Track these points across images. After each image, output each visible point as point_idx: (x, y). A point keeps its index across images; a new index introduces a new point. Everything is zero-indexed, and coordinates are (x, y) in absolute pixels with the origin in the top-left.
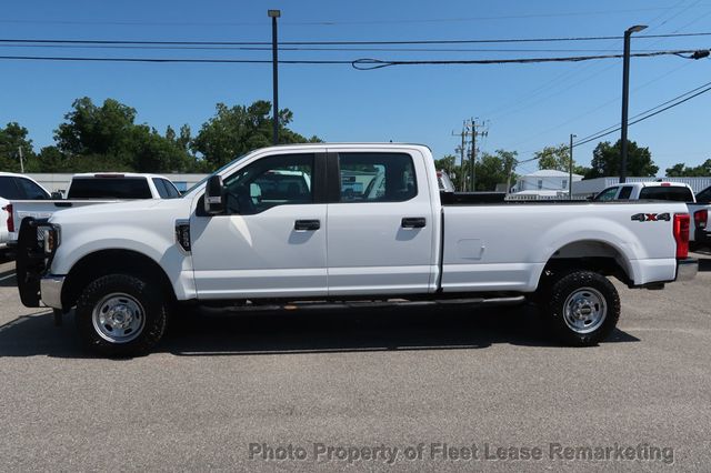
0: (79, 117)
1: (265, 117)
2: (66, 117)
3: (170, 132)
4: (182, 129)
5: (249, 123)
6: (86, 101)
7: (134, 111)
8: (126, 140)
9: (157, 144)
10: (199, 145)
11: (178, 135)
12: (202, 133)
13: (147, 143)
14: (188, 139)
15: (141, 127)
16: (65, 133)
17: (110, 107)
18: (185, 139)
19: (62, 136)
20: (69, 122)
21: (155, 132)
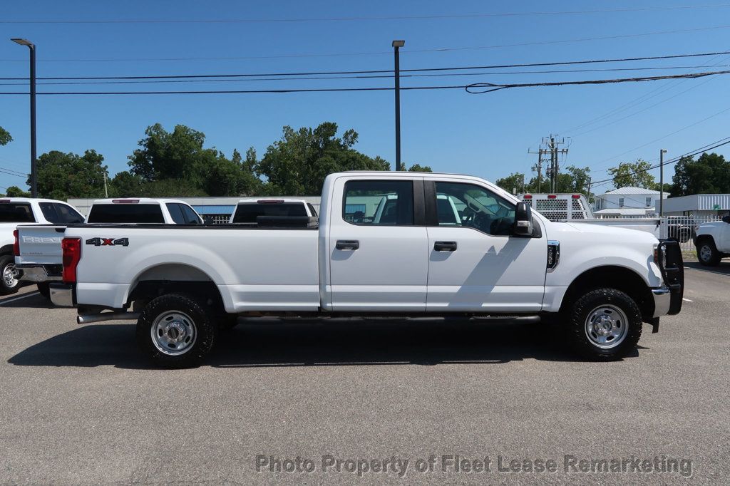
0: (151, 144)
1: (331, 138)
2: (140, 143)
3: (237, 155)
4: (248, 153)
5: (315, 145)
6: (157, 127)
7: (203, 136)
8: (195, 165)
9: (225, 168)
10: (264, 168)
11: (244, 159)
12: (267, 156)
13: (215, 167)
14: (253, 162)
15: (209, 151)
16: (139, 159)
17: (180, 132)
18: (251, 162)
19: (136, 161)
20: (142, 148)
21: (222, 156)
